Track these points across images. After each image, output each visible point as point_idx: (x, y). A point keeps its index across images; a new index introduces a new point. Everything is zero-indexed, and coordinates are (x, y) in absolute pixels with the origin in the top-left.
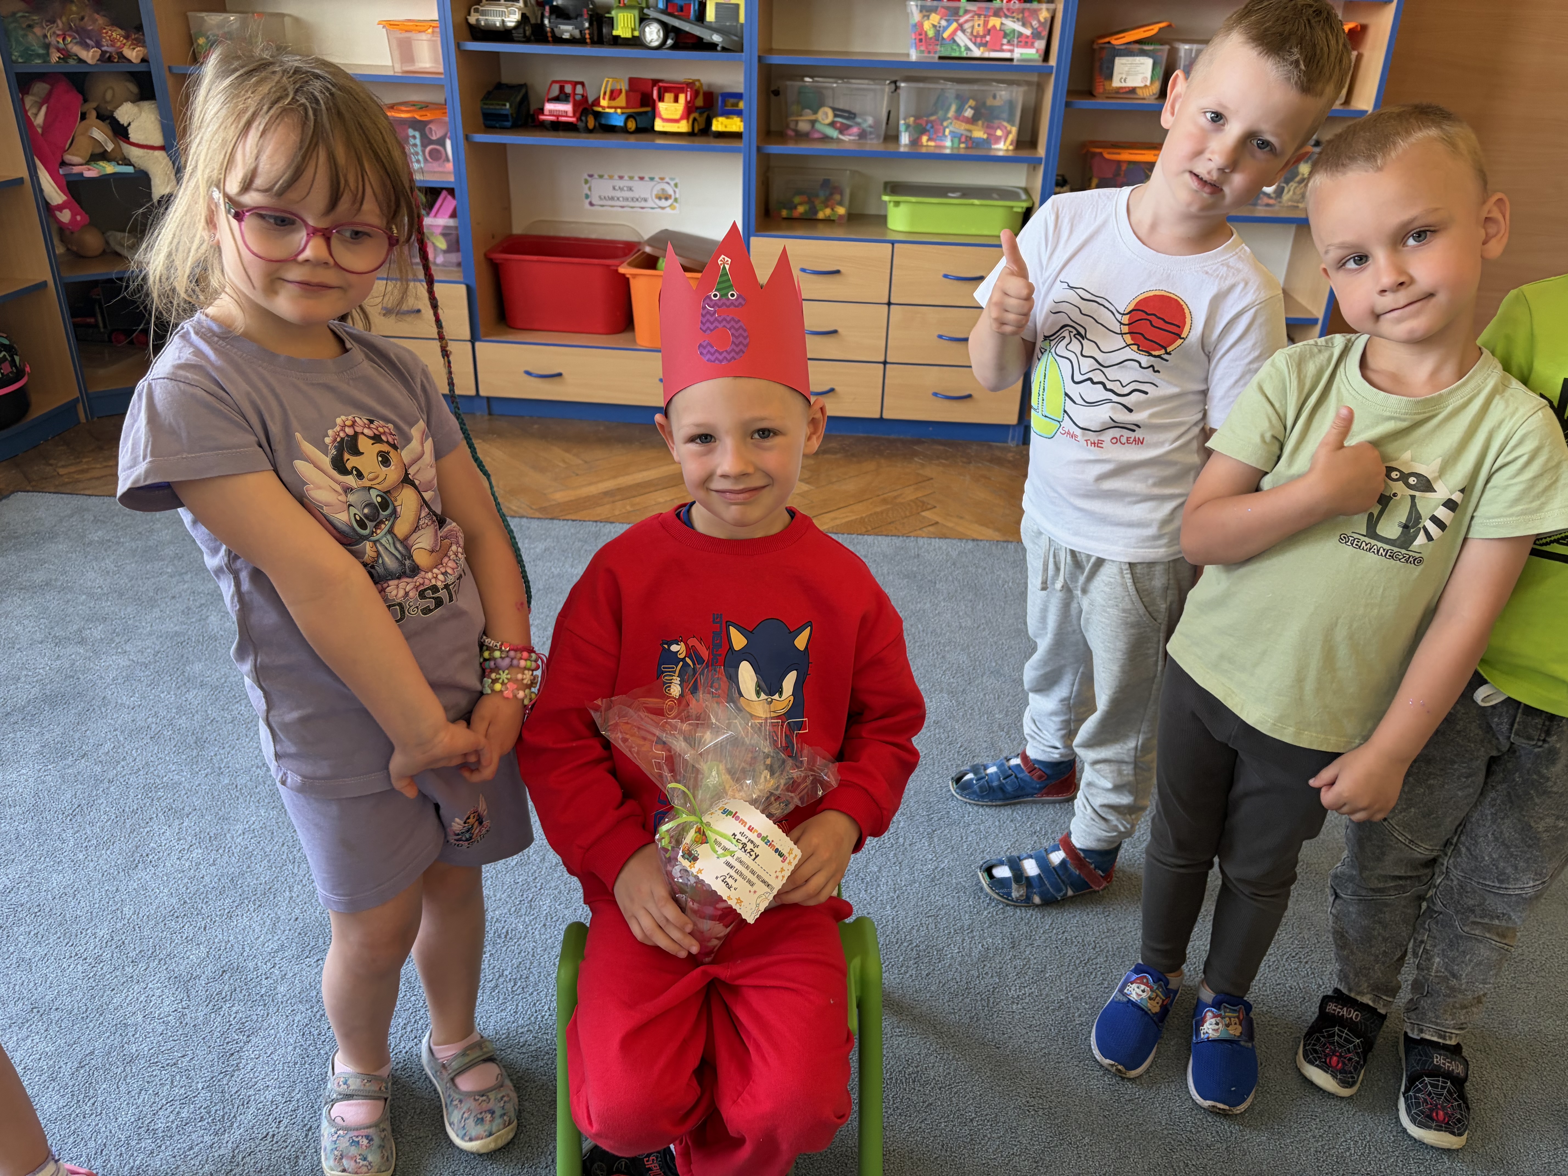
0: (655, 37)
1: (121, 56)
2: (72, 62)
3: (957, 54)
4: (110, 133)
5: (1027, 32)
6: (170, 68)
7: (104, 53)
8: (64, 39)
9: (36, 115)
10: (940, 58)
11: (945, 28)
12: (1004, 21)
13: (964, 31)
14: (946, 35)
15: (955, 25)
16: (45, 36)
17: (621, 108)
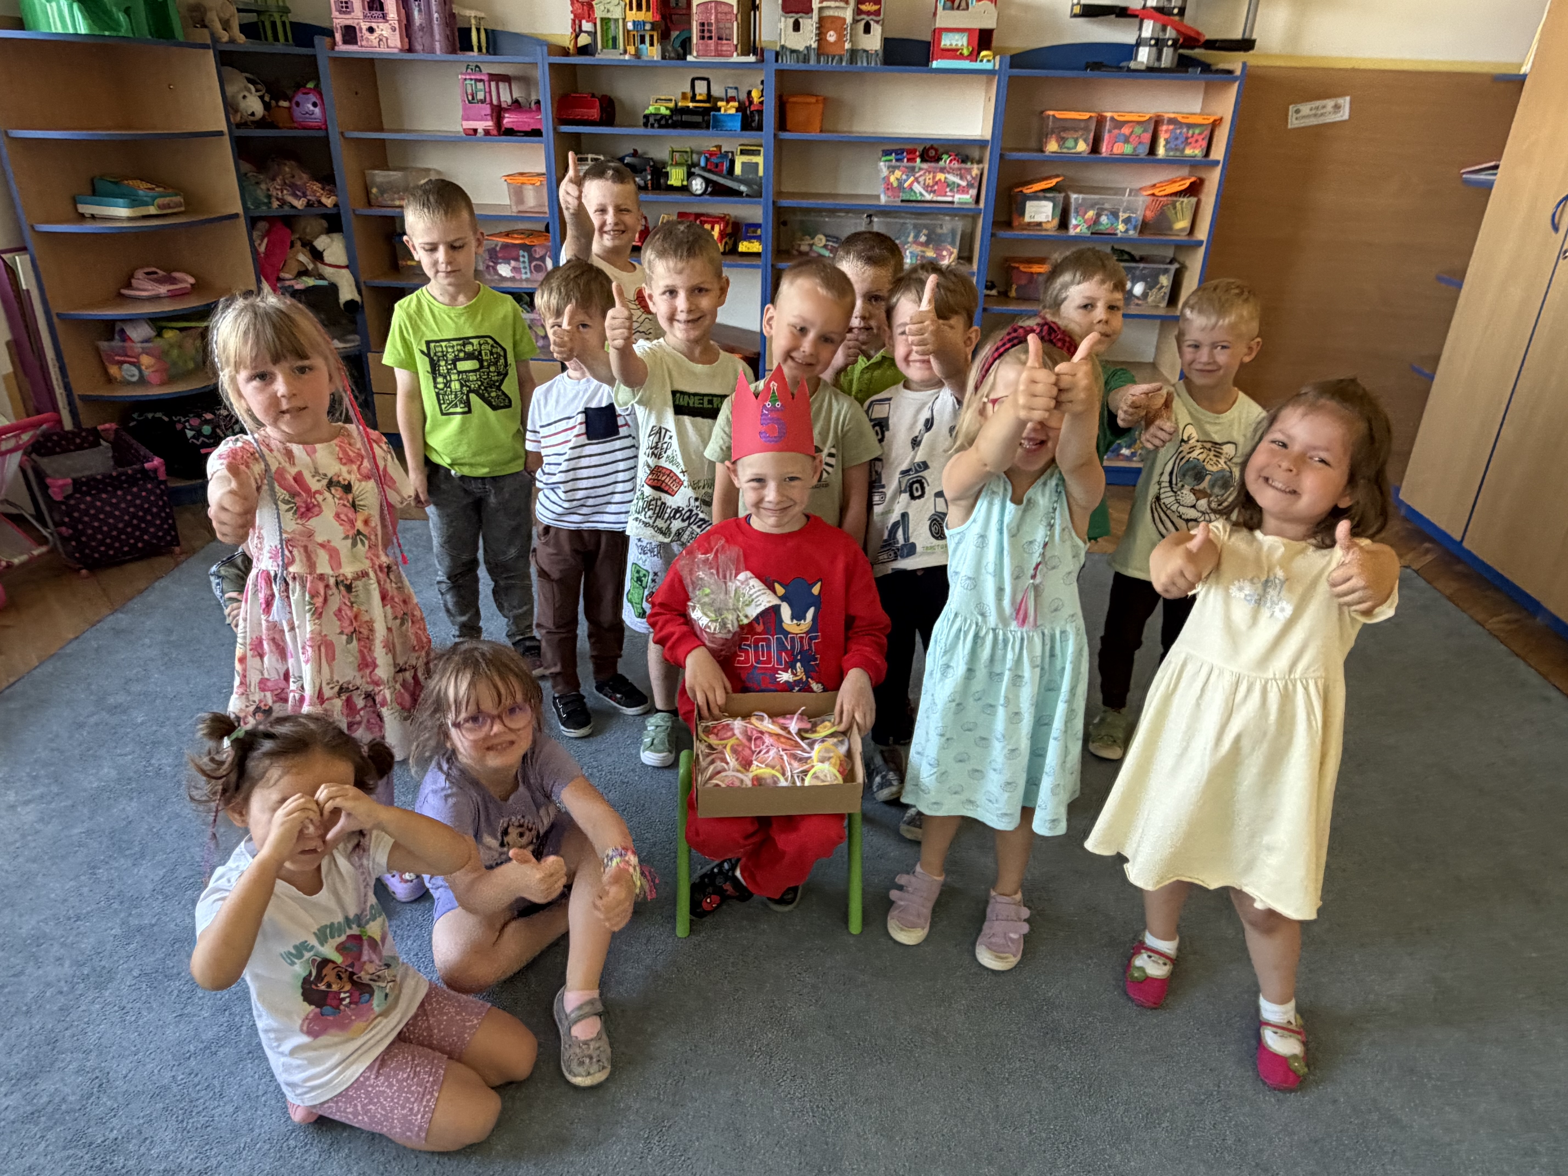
0: (699, 187)
1: (320, 202)
2: (287, 208)
3: (914, 198)
4: (311, 257)
5: (964, 183)
6: (351, 210)
7: (309, 201)
8: (281, 192)
9: (262, 242)
10: (902, 201)
11: (906, 181)
12: (947, 175)
13: (919, 183)
14: (906, 185)
15: (912, 179)
16: (268, 190)
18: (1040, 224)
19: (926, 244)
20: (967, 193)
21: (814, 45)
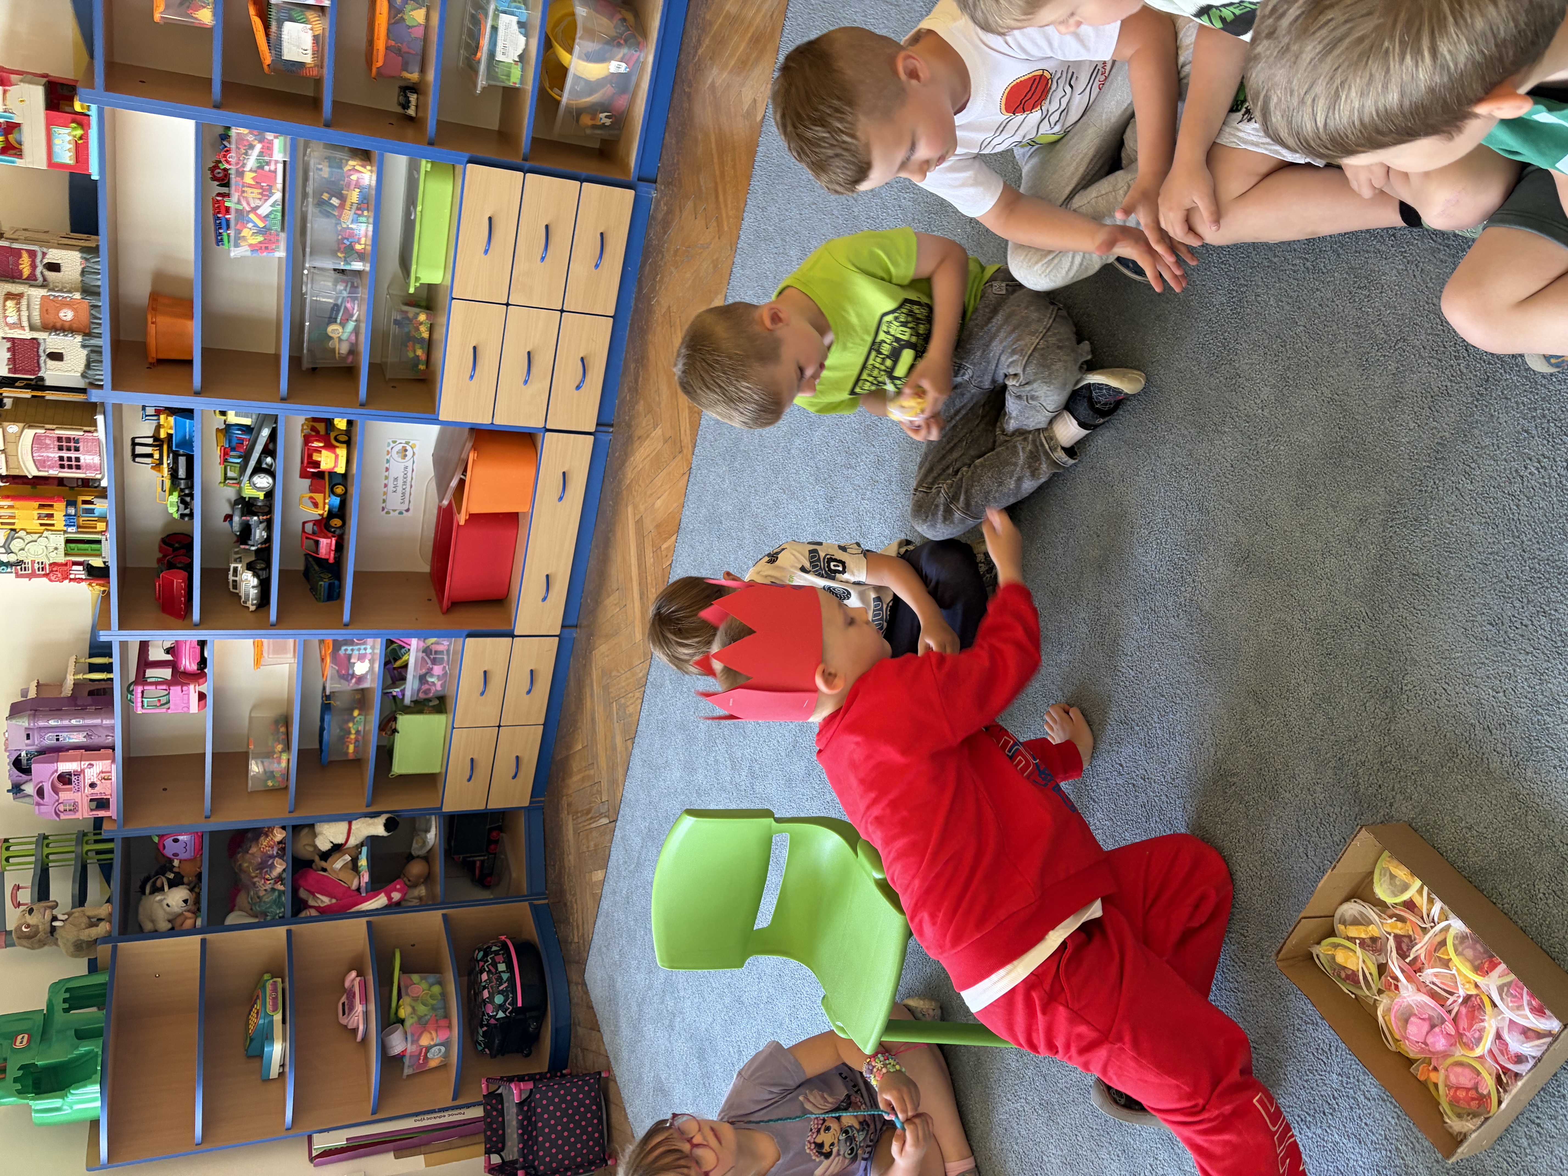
0: (264, 480)
1: (279, 843)
2: (284, 875)
3: (279, 215)
4: (337, 855)
5: (258, 146)
6: (290, 812)
7: (278, 856)
8: (268, 880)
9: (322, 901)
10: (283, 229)
11: (256, 225)
12: (247, 168)
13: (258, 207)
14: (261, 224)
15: (252, 216)
16: (266, 890)
17: (325, 499)
18: (316, 38)
19: (343, 199)
20: (271, 142)
21: (79, 338)
